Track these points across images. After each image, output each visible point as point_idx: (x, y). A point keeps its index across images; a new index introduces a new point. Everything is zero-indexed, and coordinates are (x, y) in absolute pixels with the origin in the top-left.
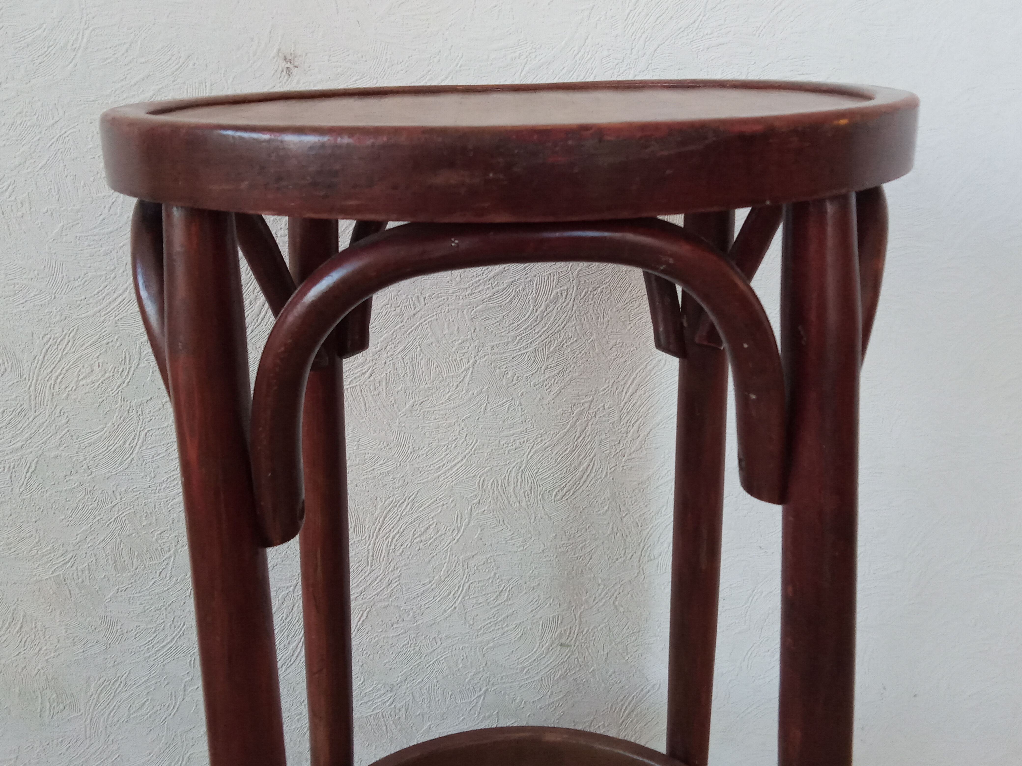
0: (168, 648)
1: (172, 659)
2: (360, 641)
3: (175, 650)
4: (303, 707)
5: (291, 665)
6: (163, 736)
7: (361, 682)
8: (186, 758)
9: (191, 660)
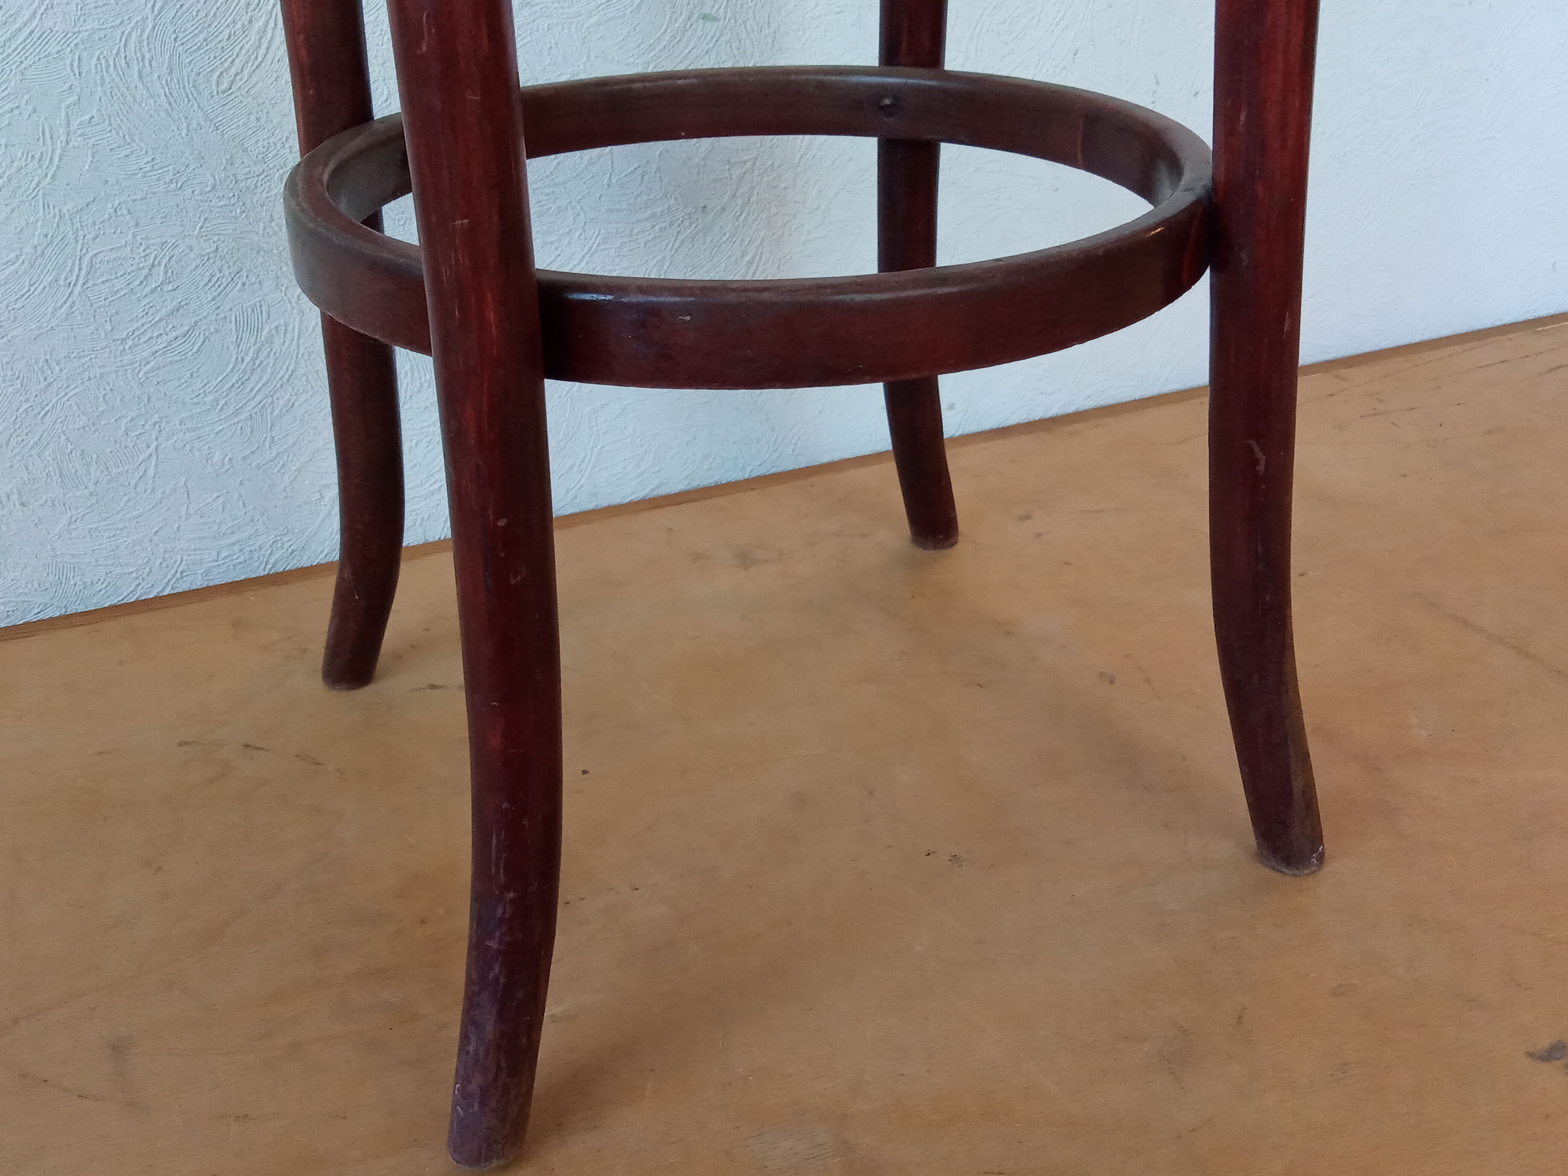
0: (26, 34)
1: (37, 58)
2: (376, 15)
3: (39, 38)
4: (288, 150)
5: (258, 66)
6: (37, 221)
7: (384, 97)
8: (86, 263)
9: (73, 61)
